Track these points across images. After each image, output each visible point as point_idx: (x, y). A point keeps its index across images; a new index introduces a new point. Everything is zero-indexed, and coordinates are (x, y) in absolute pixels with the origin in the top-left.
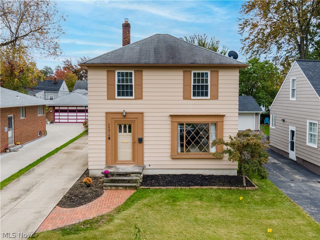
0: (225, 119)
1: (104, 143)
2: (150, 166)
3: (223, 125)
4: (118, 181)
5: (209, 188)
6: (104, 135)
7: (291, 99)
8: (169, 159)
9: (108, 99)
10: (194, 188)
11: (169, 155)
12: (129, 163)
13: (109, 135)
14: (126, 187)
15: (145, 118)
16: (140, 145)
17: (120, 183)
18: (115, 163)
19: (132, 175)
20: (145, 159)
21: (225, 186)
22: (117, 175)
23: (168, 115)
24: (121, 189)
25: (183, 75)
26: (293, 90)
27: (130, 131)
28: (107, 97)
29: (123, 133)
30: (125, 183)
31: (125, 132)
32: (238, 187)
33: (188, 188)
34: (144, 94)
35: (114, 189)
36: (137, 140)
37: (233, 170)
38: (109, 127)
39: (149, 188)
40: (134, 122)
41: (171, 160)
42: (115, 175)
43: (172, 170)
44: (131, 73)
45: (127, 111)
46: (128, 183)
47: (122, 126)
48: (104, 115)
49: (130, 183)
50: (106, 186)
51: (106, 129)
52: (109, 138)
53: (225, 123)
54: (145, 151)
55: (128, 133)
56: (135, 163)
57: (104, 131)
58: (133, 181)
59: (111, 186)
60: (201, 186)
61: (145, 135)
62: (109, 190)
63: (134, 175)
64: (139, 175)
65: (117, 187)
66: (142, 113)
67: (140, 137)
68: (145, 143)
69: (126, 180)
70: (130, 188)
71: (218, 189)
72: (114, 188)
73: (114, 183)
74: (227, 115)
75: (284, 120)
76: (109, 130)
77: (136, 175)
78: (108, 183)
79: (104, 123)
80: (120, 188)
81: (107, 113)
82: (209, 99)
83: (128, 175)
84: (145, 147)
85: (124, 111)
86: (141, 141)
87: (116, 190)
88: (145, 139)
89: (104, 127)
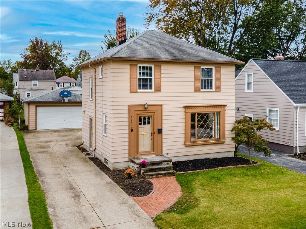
0: (226, 108)
1: (127, 136)
2: (167, 154)
3: (225, 113)
4: (155, 170)
5: (228, 168)
6: (127, 128)
7: (247, 91)
8: (183, 146)
9: (131, 92)
10: (218, 169)
11: (183, 143)
12: (150, 153)
13: (132, 128)
14: (165, 174)
15: (164, 110)
16: (159, 135)
17: (157, 171)
18: (137, 155)
19: (164, 163)
20: (164, 148)
21: (238, 165)
22: (151, 164)
23: (182, 107)
24: (161, 177)
25: (194, 70)
26: (249, 83)
27: (149, 123)
28: (130, 90)
29: (143, 125)
30: (161, 171)
31: (145, 123)
32: (247, 164)
33: (213, 169)
34: (162, 87)
35: (155, 178)
36: (156, 131)
37: (231, 152)
38: (132, 120)
39: (184, 173)
40: (154, 113)
41: (185, 147)
42: (149, 165)
43: (185, 157)
44: (151, 68)
45: (149, 103)
46: (163, 171)
47: (141, 118)
48: (127, 108)
49: (166, 171)
50: (148, 175)
51: (129, 121)
52: (132, 131)
53: (226, 112)
54: (164, 141)
55: (147, 125)
56: (155, 153)
57: (127, 124)
58: (168, 169)
59: (152, 175)
60: (223, 167)
61: (163, 125)
62: (150, 178)
63: (165, 163)
64: (169, 163)
65: (158, 175)
66: (161, 105)
67: (160, 128)
68: (163, 133)
69: (162, 168)
70: (169, 175)
71: (235, 167)
72: (155, 176)
73: (152, 172)
74: (228, 105)
75: (238, 109)
76: (132, 122)
77: (167, 163)
78: (147, 172)
79: (127, 115)
80: (160, 175)
81: (130, 106)
82: (214, 92)
83: (160, 164)
84: (164, 137)
85: (146, 103)
86: (160, 131)
87: (157, 178)
88: (163, 130)
89: (127, 120)
